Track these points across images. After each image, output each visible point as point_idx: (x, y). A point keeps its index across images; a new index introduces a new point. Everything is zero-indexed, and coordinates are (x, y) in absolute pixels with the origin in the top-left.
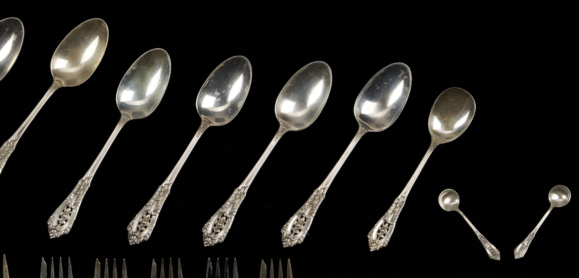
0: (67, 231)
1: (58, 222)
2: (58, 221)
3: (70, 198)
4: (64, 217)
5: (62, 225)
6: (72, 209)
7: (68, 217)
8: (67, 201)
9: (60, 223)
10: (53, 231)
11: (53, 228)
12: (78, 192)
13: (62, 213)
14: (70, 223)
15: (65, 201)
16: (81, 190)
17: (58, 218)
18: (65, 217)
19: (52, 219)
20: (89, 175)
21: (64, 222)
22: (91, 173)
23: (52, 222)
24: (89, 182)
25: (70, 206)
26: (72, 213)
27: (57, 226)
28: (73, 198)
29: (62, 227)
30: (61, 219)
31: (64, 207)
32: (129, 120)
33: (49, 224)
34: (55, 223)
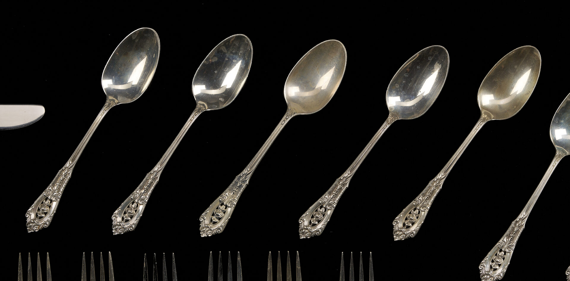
0: (501, 276)
1: (491, 267)
2: (491, 265)
3: (503, 241)
4: (497, 262)
5: (495, 270)
6: (505, 252)
7: (501, 261)
8: (500, 244)
9: (493, 268)
10: (485, 276)
11: (486, 274)
12: (512, 234)
13: (494, 257)
14: (504, 268)
15: (498, 244)
16: (515, 232)
17: (491, 263)
18: (499, 261)
19: (484, 264)
20: (524, 216)
21: (498, 267)
22: (524, 215)
23: (484, 267)
24: (523, 223)
25: (503, 250)
26: (505, 256)
27: (489, 272)
28: (507, 241)
29: (495, 272)
30: (494, 264)
31: (497, 250)
32: (565, 156)
33: (481, 270)
34: (487, 268)
